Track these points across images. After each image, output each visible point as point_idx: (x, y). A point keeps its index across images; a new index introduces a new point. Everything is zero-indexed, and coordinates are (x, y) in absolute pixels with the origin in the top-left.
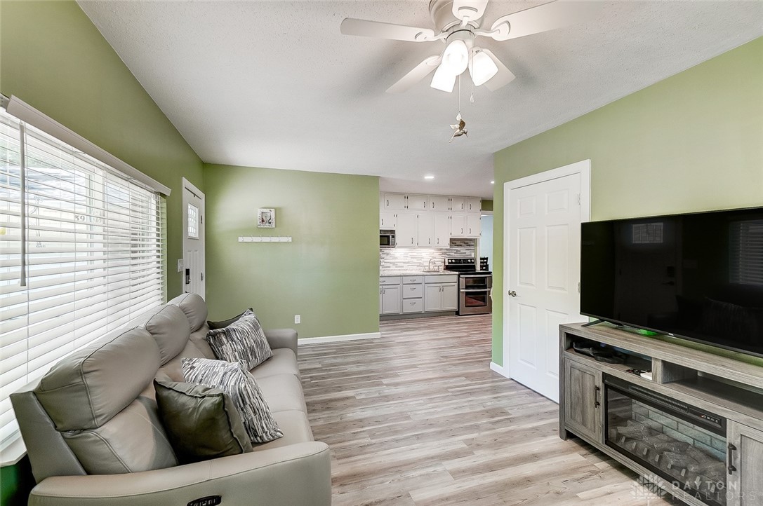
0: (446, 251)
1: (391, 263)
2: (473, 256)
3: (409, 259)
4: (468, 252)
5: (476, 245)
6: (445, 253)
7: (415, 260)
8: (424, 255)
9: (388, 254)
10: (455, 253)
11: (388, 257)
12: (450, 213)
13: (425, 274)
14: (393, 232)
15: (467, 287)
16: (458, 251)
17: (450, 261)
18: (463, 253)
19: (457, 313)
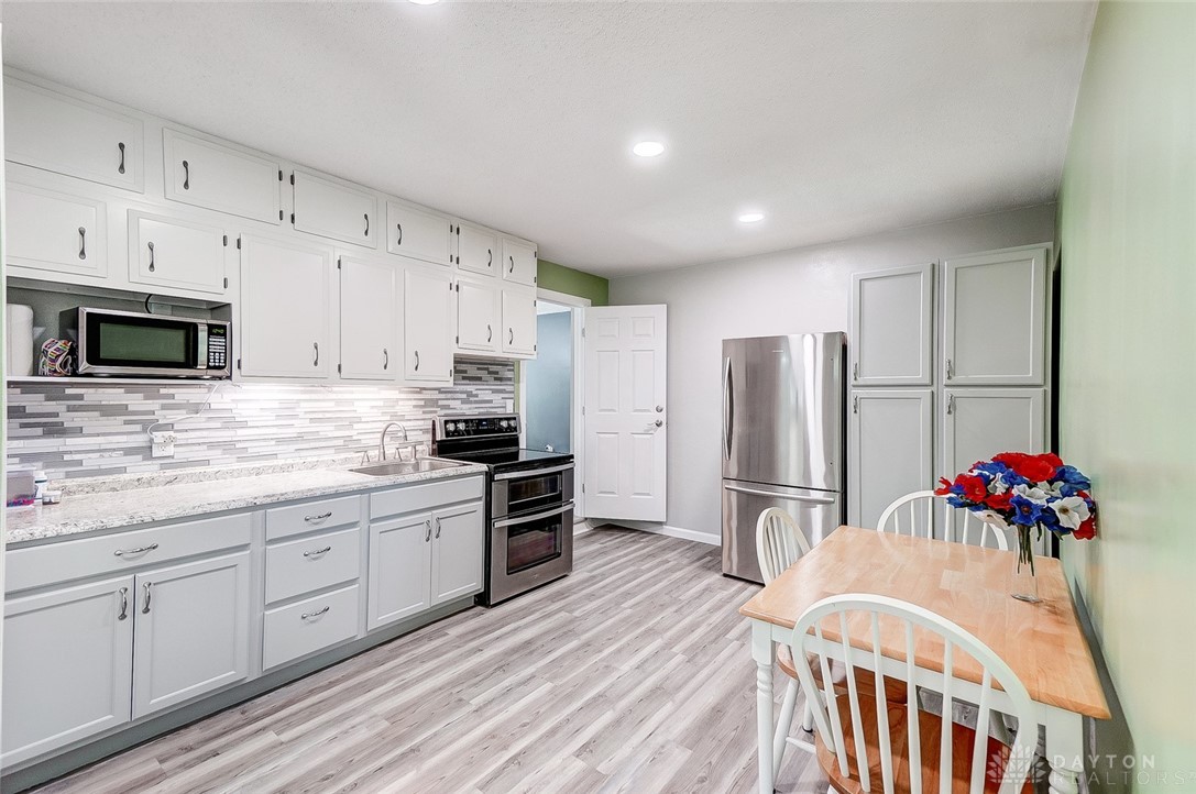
0: (435, 395)
1: (211, 445)
2: (510, 410)
3: (300, 426)
4: (497, 398)
5: (515, 380)
6: (434, 403)
7: (328, 430)
8: (362, 409)
9: (195, 409)
10: (464, 402)
11: (199, 420)
12: (455, 274)
13: (370, 480)
14: (220, 309)
15: (513, 510)
16: (470, 394)
17: (451, 427)
18: (487, 401)
19: (483, 600)
